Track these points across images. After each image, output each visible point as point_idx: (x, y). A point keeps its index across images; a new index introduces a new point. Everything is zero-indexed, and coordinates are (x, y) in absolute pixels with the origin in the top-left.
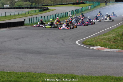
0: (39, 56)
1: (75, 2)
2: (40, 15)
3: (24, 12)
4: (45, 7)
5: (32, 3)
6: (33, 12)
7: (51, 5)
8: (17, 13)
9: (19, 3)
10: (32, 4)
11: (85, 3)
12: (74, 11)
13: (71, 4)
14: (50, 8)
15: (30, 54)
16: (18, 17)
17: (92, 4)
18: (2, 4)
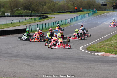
0: (46, 62)
1: (74, 10)
2: (41, 23)
3: (24, 20)
4: (44, 15)
5: (32, 11)
6: (33, 20)
7: (50, 13)
8: (18, 21)
9: (19, 12)
11: (82, 11)
12: (73, 19)
13: (69, 12)
14: (49, 16)
15: (37, 60)
16: (19, 24)
17: (90, 12)
18: (3, 13)
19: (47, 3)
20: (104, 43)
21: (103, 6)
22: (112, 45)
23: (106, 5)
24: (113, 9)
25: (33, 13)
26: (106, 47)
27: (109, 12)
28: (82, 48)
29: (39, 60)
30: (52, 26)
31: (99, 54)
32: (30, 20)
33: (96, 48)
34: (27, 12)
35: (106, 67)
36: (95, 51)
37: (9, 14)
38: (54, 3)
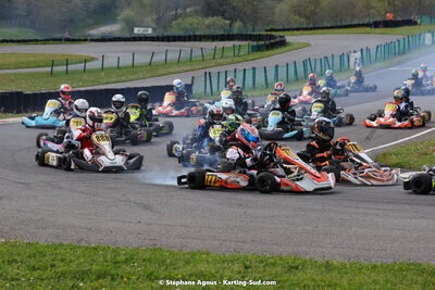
3: (197, 53)
4: (271, 37)
6: (230, 54)
8: (173, 56)
9: (186, 22)
10: (231, 26)
12: (373, 52)
18: (128, 24)
25: (237, 27)
32: (219, 52)
33: (408, 158)
34: (214, 23)
37: (150, 31)
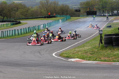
1: (47, 16)
2: (13, 29)
4: (16, 21)
5: (4, 17)
6: (5, 26)
7: (23, 19)
11: (56, 17)
12: (46, 25)
13: (42, 18)
14: (21, 21)
17: (63, 18)
19: (20, 9)
20: (77, 49)
21: (77, 11)
22: (86, 51)
23: (79, 11)
24: (87, 15)
25: (5, 18)
26: (80, 53)
27: (83, 17)
28: (55, 54)
29: (11, 67)
30: (25, 32)
31: (73, 60)
32: (2, 26)
33: (70, 55)
35: (79, 73)
36: (68, 57)
38: (27, 9)
